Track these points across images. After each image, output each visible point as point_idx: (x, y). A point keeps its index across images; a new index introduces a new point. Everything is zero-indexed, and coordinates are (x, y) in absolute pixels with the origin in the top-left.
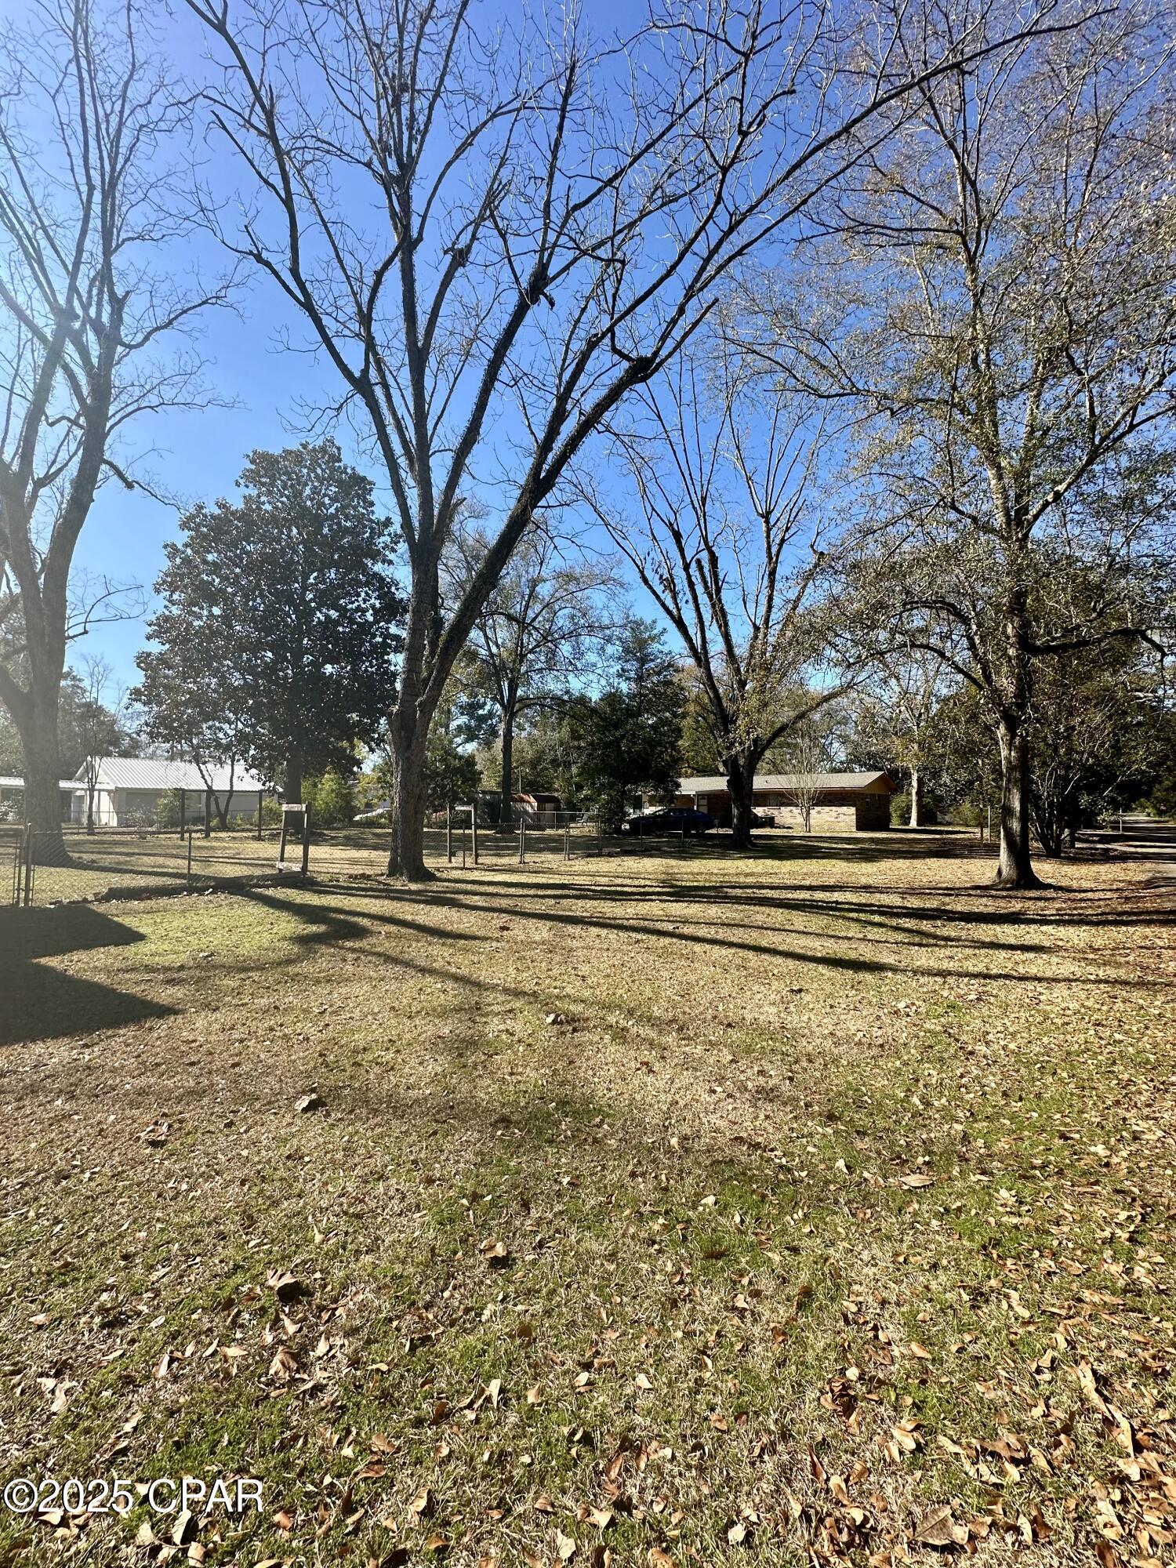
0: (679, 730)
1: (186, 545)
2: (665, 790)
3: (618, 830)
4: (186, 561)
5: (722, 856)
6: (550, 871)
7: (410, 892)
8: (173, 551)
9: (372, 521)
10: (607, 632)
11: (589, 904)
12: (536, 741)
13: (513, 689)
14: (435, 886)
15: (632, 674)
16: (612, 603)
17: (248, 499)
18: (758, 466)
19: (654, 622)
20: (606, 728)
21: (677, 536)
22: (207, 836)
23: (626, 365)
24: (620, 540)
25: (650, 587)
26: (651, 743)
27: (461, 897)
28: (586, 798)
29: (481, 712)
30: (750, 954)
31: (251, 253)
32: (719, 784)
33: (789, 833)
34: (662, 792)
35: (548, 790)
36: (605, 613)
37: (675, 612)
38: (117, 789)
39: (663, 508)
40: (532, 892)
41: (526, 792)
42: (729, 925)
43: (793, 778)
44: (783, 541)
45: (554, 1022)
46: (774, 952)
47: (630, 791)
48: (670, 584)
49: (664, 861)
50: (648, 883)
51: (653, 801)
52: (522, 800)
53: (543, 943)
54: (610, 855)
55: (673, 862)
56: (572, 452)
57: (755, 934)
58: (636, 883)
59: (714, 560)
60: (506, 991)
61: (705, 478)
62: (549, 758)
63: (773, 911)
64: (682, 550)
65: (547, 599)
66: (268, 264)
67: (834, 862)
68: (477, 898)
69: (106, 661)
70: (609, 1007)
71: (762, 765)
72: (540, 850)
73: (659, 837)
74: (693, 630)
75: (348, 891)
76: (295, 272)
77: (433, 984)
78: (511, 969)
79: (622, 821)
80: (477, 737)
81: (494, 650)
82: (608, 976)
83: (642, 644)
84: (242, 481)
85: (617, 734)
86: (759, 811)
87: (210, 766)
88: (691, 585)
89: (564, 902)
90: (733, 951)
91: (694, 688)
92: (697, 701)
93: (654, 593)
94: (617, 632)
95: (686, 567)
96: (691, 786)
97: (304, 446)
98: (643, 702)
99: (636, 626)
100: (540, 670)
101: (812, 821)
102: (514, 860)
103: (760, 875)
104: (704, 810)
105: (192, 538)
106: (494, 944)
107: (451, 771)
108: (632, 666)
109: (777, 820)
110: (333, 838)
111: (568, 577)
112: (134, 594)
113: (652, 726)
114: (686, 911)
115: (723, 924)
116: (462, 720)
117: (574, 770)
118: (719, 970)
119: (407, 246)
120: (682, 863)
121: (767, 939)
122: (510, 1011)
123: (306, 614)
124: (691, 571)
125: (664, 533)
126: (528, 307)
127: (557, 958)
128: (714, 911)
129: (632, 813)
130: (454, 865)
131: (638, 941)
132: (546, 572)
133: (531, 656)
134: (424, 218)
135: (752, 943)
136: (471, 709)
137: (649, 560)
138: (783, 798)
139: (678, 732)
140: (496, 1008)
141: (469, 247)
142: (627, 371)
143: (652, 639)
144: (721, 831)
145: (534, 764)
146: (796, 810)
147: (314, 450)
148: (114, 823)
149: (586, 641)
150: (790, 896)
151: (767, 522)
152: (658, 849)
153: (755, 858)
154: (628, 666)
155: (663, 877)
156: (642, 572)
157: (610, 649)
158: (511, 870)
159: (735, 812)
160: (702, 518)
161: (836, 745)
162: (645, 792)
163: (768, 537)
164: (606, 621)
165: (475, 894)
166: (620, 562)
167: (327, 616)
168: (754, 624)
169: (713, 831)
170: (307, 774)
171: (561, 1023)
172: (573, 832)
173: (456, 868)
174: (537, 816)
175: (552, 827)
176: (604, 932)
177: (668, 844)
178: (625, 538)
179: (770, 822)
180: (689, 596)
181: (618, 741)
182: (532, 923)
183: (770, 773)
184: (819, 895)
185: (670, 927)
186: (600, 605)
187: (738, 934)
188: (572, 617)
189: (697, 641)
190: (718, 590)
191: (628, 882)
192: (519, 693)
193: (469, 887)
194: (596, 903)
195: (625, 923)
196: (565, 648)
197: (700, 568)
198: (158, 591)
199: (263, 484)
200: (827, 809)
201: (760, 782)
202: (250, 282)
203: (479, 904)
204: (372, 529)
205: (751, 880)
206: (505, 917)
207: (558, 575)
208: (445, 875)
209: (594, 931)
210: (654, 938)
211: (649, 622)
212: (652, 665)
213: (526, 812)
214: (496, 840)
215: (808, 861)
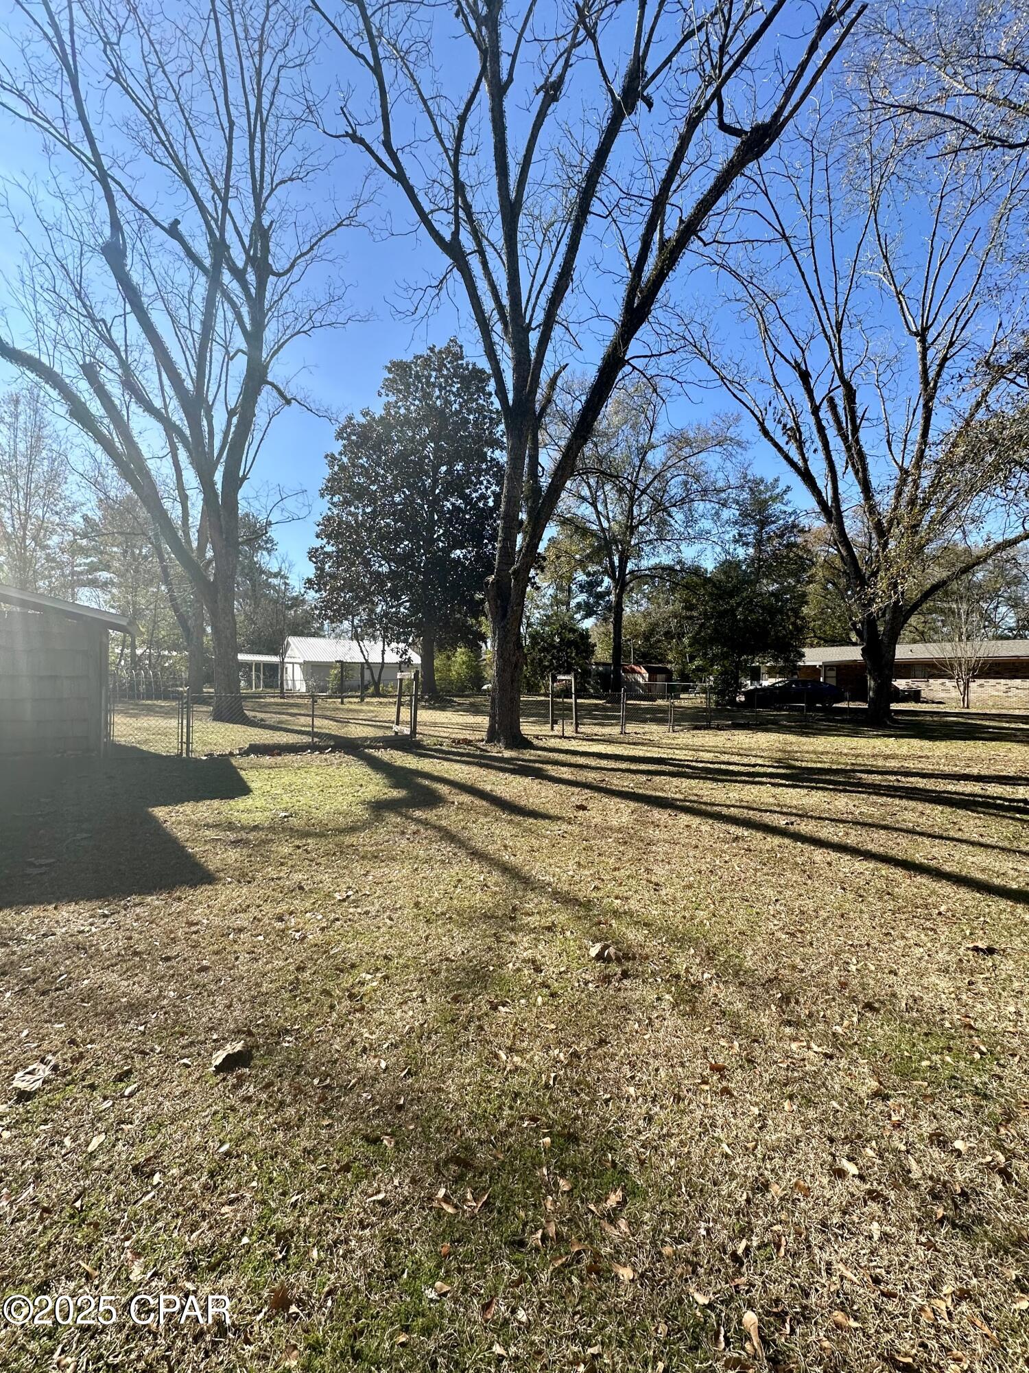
0: (804, 595)
1: (341, 454)
2: (786, 660)
3: (732, 701)
4: (343, 468)
5: (854, 733)
6: (651, 743)
7: (502, 760)
8: (332, 458)
9: (491, 411)
10: (723, 495)
11: (685, 783)
12: (650, 614)
13: (623, 562)
14: (529, 754)
15: (751, 539)
16: (728, 464)
17: (387, 406)
18: (911, 273)
19: (777, 480)
20: (721, 597)
21: (805, 376)
22: (362, 700)
23: (736, 141)
24: (736, 392)
25: (772, 440)
26: (771, 611)
27: (549, 767)
28: (698, 669)
29: (599, 589)
30: (898, 874)
31: (347, 135)
32: (853, 654)
33: (941, 708)
34: (781, 664)
35: (661, 661)
36: (720, 475)
37: (801, 463)
38: (305, 662)
39: (788, 348)
40: (624, 766)
41: (638, 663)
42: (864, 824)
43: (948, 646)
44: (945, 359)
45: (599, 957)
46: (938, 874)
47: (746, 661)
48: (795, 434)
49: (782, 737)
50: (760, 761)
51: (772, 672)
52: (634, 671)
53: (619, 830)
54: (719, 728)
55: (791, 738)
56: (670, 268)
57: (904, 841)
58: (745, 761)
59: (850, 395)
60: (556, 895)
61: (841, 300)
62: (662, 630)
63: (928, 808)
64: (810, 392)
65: (659, 468)
66: (361, 141)
67: (1009, 745)
68: (564, 769)
69: (290, 558)
70: (681, 940)
71: (905, 633)
72: (644, 721)
73: (780, 709)
74: (822, 482)
75: (445, 756)
76: (387, 144)
77: (477, 872)
78: (571, 863)
79: (736, 692)
80: (595, 613)
81: (606, 525)
82: (690, 887)
83: (762, 505)
84: (383, 391)
85: (732, 602)
86: (901, 684)
87: (366, 642)
88: (821, 430)
89: (657, 779)
90: (872, 865)
91: (824, 552)
92: (828, 564)
93: (776, 445)
94: (733, 494)
95: (815, 410)
96: (815, 656)
97: (432, 350)
98: (761, 567)
99: (755, 485)
100: (650, 541)
101: (972, 696)
102: (615, 731)
103: (905, 758)
104: (833, 682)
105: (344, 446)
106: (564, 827)
107: (566, 643)
108: (750, 530)
109: (923, 694)
110: (460, 704)
111: (680, 441)
112: (300, 498)
113: (772, 594)
114: (805, 801)
115: (857, 823)
116: (582, 598)
117: (686, 641)
118: (851, 896)
119: (499, 91)
120: (804, 739)
121: (922, 852)
122: (549, 929)
123: (435, 504)
124: (822, 414)
125: (789, 378)
126: (623, 117)
127: (631, 853)
128: (842, 803)
129: (749, 685)
130: (555, 733)
131: (736, 839)
132: (656, 436)
133: (641, 528)
134: (514, 56)
135: (901, 856)
136: (589, 587)
137: (771, 411)
138: (933, 669)
139: (802, 599)
140: (533, 921)
141: (561, 78)
142: (738, 149)
143: (774, 499)
144: (853, 705)
145: (647, 637)
146: (949, 684)
147: (440, 352)
148: (304, 689)
149: (700, 507)
150: (950, 788)
151: (923, 341)
152: (775, 722)
153: (897, 737)
154: (746, 530)
155: (779, 755)
156: (762, 424)
157: (726, 514)
158: (609, 741)
159: (871, 683)
160: (837, 351)
161: (1003, 609)
162: (764, 662)
163: (924, 358)
164: (721, 484)
165: (564, 764)
166: (738, 419)
167: (453, 504)
168: (901, 468)
169: (843, 705)
170: (442, 648)
171: (608, 960)
172: (684, 703)
173: (556, 736)
174: (647, 687)
175: (663, 698)
176: (695, 821)
177: (788, 718)
178: (743, 390)
179: (915, 696)
180: (818, 444)
181: (732, 611)
182: (613, 803)
183: (914, 641)
184: (994, 790)
185: (782, 822)
186: (715, 467)
187: (877, 841)
188: (685, 483)
189: (828, 494)
190: (856, 429)
191: (735, 759)
192: (630, 566)
193: (562, 757)
194: (693, 782)
195: (725, 811)
196: (678, 516)
197: (833, 407)
198: (322, 496)
199: (399, 391)
200: (993, 682)
201: (903, 652)
202: (377, 198)
203: (565, 776)
204: (491, 419)
205: (893, 764)
206: (588, 793)
207: (670, 439)
208: (541, 744)
209: (685, 819)
210: (760, 835)
211: (770, 480)
212: (773, 527)
213: (637, 683)
214: (605, 709)
215: (971, 743)
